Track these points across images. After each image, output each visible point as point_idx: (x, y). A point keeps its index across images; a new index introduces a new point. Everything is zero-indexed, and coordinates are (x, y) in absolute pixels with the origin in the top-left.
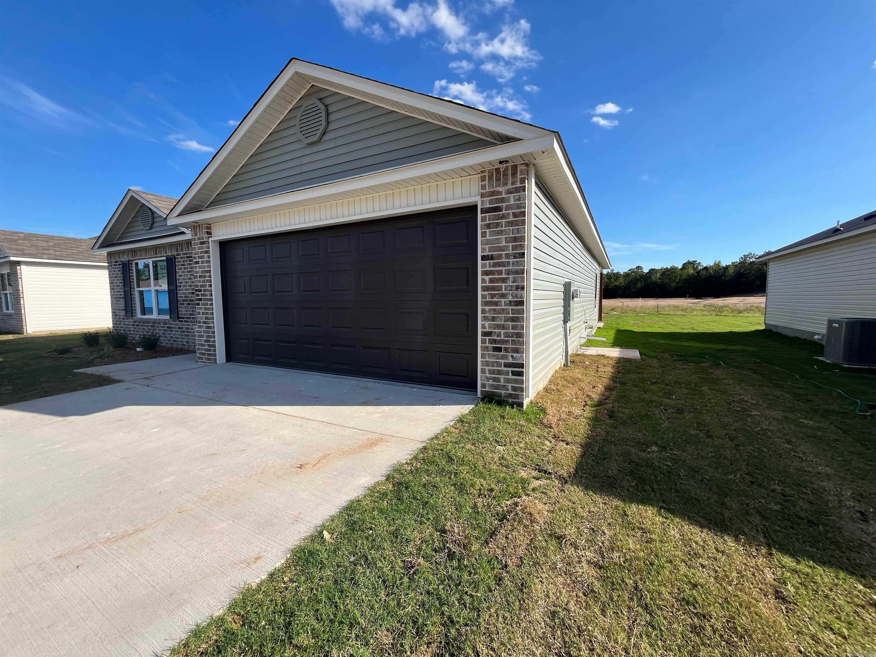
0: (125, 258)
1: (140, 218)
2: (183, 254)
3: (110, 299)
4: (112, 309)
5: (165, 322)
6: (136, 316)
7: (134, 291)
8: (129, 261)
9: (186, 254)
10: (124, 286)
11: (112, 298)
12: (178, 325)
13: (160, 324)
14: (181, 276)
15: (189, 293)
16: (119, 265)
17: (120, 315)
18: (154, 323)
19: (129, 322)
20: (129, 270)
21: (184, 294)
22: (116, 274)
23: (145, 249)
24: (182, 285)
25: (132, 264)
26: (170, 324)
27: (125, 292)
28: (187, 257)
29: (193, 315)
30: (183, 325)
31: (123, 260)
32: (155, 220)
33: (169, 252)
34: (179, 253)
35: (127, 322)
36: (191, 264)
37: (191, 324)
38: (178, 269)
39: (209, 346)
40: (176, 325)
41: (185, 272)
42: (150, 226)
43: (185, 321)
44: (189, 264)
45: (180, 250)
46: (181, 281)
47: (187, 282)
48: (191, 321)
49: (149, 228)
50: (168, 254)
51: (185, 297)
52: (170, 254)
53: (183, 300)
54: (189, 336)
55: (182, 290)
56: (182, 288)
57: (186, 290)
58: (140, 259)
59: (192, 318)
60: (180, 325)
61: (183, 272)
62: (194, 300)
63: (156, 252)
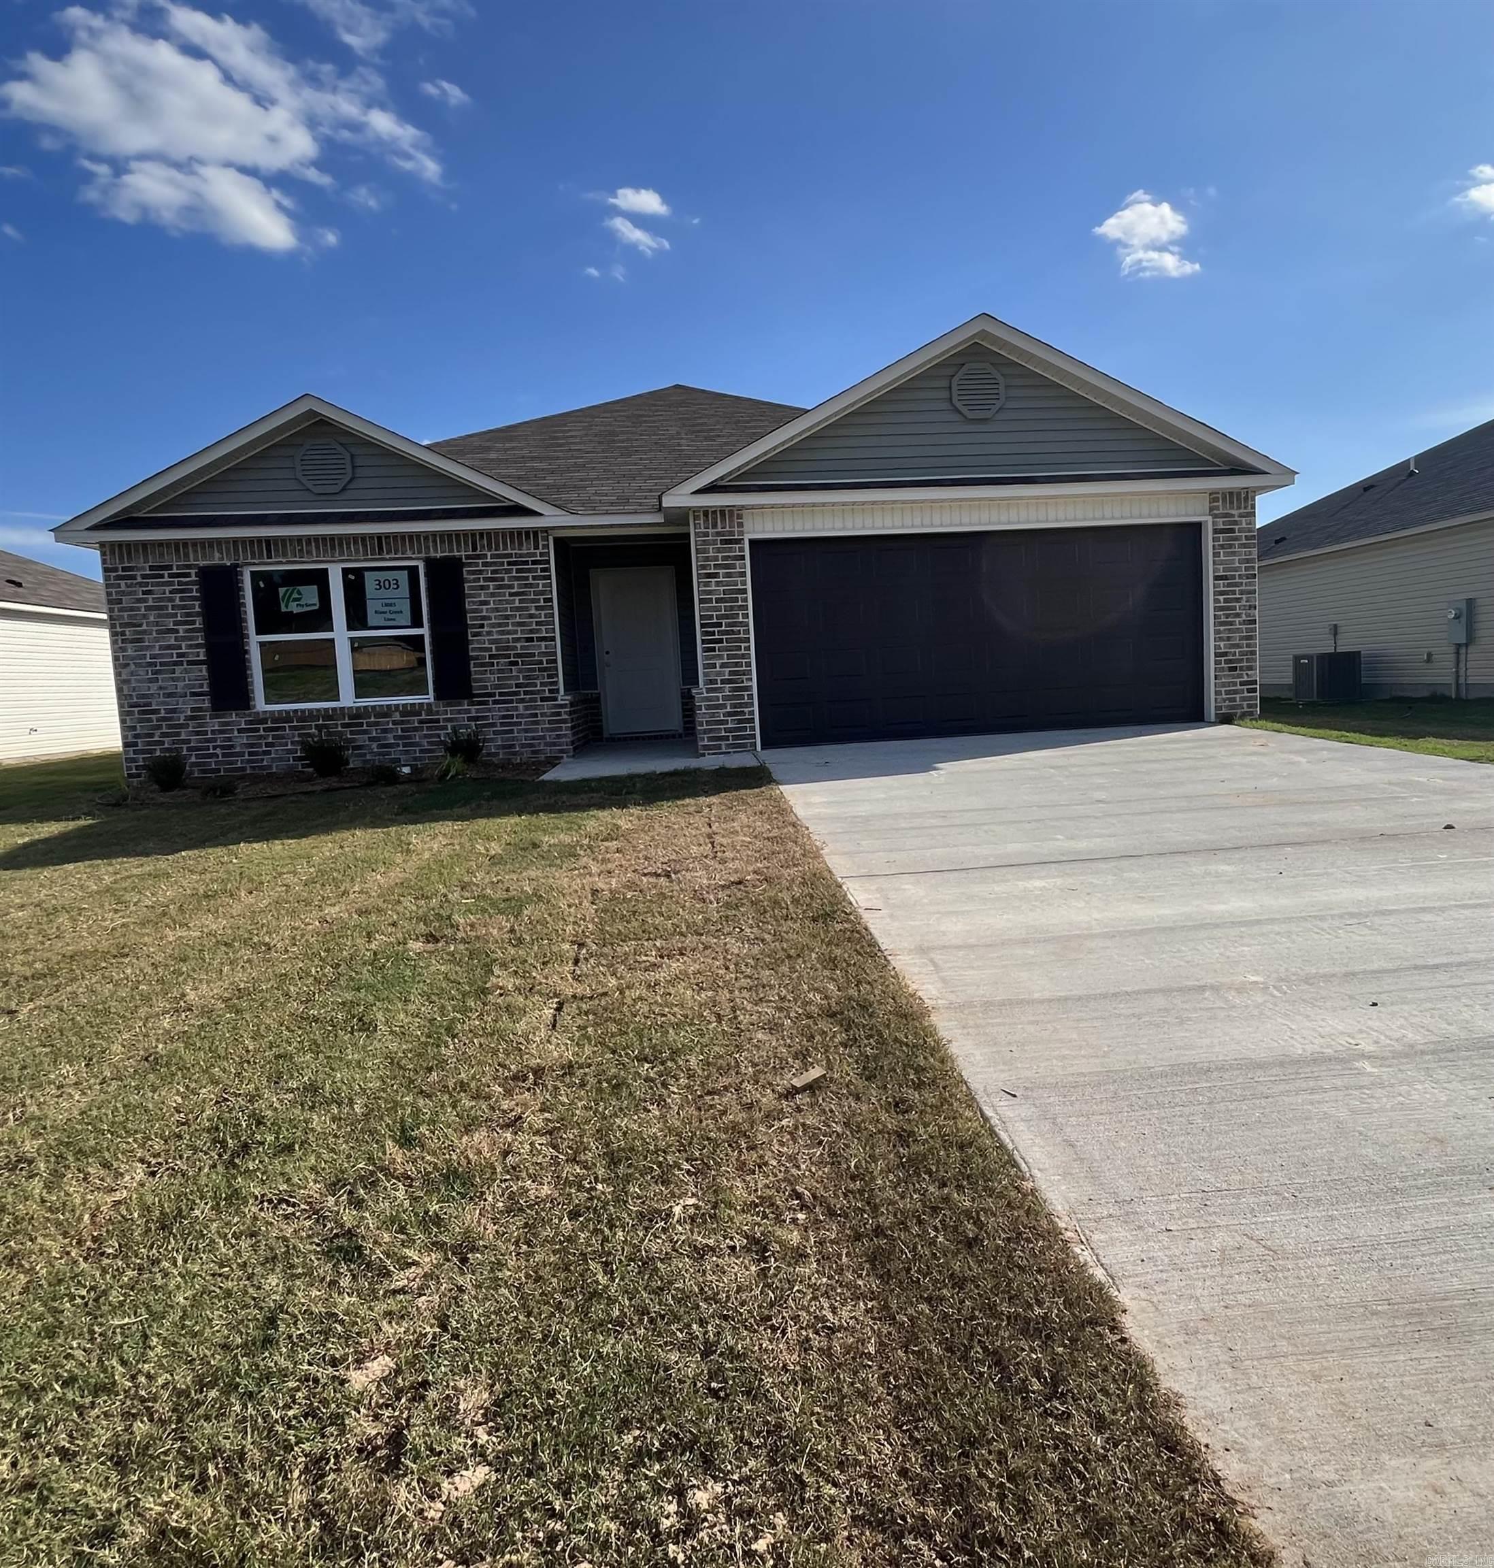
0: (213, 560)
1: (292, 463)
2: (495, 556)
6: (254, 706)
7: (246, 643)
8: (234, 566)
10: (208, 631)
12: (469, 711)
14: (484, 603)
15: (516, 640)
16: (179, 575)
19: (226, 724)
20: (238, 589)
21: (494, 642)
22: (159, 600)
25: (242, 574)
26: (430, 713)
27: (209, 647)
28: (509, 563)
29: (527, 685)
30: (489, 710)
31: (202, 563)
32: (359, 472)
33: (436, 551)
34: (478, 552)
35: (215, 724)
36: (527, 578)
37: (521, 706)
38: (471, 588)
39: (740, 722)
40: (459, 712)
41: (499, 595)
42: (341, 484)
43: (495, 702)
44: (517, 578)
45: (483, 547)
46: (484, 614)
47: (507, 617)
48: (522, 701)
49: (337, 489)
50: (432, 554)
51: (498, 649)
52: (439, 555)
53: (491, 657)
54: (511, 731)
55: (489, 633)
56: (486, 629)
57: (502, 633)
58: (288, 562)
59: (526, 693)
60: (478, 711)
61: (493, 595)
62: (533, 655)
63: (381, 548)
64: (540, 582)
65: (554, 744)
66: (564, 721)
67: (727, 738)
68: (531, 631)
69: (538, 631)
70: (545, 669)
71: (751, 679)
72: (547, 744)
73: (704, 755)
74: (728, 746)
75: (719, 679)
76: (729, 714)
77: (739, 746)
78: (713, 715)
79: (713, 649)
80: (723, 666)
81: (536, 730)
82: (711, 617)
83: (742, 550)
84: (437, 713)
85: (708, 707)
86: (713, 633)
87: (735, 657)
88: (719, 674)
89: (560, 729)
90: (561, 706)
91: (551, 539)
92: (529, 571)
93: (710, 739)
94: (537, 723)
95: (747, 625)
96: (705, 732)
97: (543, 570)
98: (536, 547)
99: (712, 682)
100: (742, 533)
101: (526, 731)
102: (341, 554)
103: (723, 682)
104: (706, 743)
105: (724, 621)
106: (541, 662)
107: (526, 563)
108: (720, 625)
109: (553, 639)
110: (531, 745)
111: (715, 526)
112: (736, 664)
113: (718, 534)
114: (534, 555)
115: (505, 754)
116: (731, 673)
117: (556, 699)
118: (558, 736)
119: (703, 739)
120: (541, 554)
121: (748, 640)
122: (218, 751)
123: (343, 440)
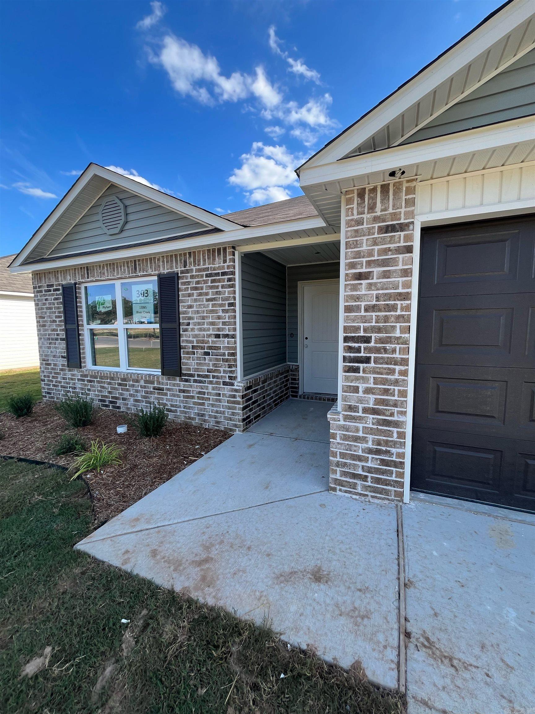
0: (69, 280)
1: (99, 217)
2: (198, 270)
3: (37, 341)
4: (41, 355)
5: (149, 380)
6: (85, 366)
7: (83, 330)
8: (75, 284)
9: (207, 269)
10: (66, 321)
11: (40, 339)
12: (179, 385)
13: (137, 381)
14: (190, 307)
15: (209, 336)
16: (56, 290)
17: (55, 365)
18: (124, 380)
19: (73, 375)
20: (76, 297)
21: (196, 336)
22: (50, 304)
23: (112, 265)
24: (191, 321)
25: (79, 288)
26: (159, 383)
27: (66, 330)
28: (207, 276)
29: (215, 371)
30: (191, 386)
31: (64, 283)
32: (131, 217)
33: (164, 269)
34: (188, 268)
35: (69, 375)
36: (217, 287)
37: (210, 386)
38: (184, 296)
39: (383, 462)
40: (174, 385)
41: (199, 300)
42: (120, 226)
43: (195, 381)
44: (211, 287)
45: (190, 264)
46: (190, 315)
47: (203, 318)
48: (211, 382)
49: (117, 231)
50: (162, 271)
51: (198, 342)
52: (166, 271)
53: (193, 347)
54: (203, 404)
55: (192, 330)
56: (191, 326)
57: (200, 330)
58: (97, 281)
59: (214, 377)
60: (184, 386)
61: (196, 300)
62: (219, 348)
63: (135, 269)
64: (227, 290)
65: (231, 419)
66: (238, 403)
67: (365, 478)
68: (219, 330)
69: (223, 329)
70: (227, 360)
71: (404, 413)
72: (226, 418)
73: (334, 489)
74: (366, 488)
75: (361, 406)
76: (370, 451)
77: (381, 491)
78: (350, 447)
79: (357, 370)
80: (368, 391)
81: (219, 406)
82: (357, 329)
83: (409, 238)
84: (163, 384)
85: (345, 438)
86: (358, 350)
87: (384, 382)
88: (360, 401)
89: (235, 408)
90: (236, 391)
91: (237, 253)
92: (219, 281)
93: (344, 474)
94: (220, 401)
95: (406, 342)
96: (338, 464)
97: (229, 280)
98: (225, 261)
99: (351, 408)
100: (411, 214)
101: (213, 405)
102: (118, 273)
103: (365, 410)
104: (338, 476)
105: (373, 335)
106: (224, 354)
107: (217, 274)
108: (367, 340)
109: (233, 336)
110: (215, 417)
111: (372, 208)
112: (386, 392)
113: (376, 219)
114: (223, 267)
115: (199, 419)
116: (377, 402)
117: (232, 385)
118: (233, 414)
119: (335, 472)
120: (228, 267)
121: (405, 362)
122: (71, 390)
123: (122, 196)
